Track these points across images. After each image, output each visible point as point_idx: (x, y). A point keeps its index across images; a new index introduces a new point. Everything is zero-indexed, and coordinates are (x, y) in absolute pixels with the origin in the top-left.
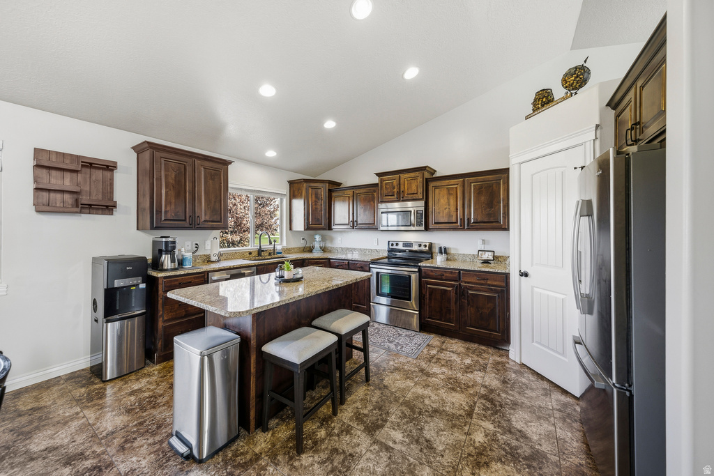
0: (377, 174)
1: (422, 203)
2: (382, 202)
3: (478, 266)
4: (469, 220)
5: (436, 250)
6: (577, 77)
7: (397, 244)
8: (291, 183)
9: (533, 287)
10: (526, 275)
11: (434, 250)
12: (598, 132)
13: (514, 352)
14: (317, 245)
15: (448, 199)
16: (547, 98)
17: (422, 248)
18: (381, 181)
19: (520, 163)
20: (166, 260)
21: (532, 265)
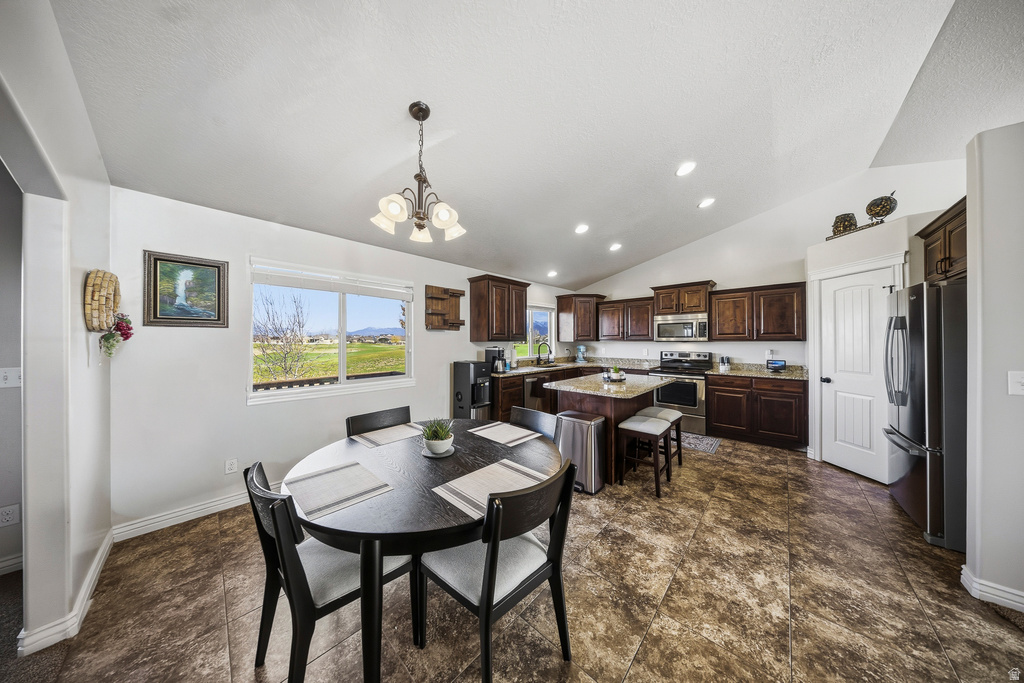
0: (653, 288)
1: (705, 315)
2: (658, 314)
3: (768, 374)
4: (758, 331)
5: (717, 360)
6: (884, 207)
7: (672, 355)
8: (560, 299)
9: (836, 392)
10: (828, 380)
11: (714, 360)
12: (908, 257)
13: (812, 453)
14: (581, 355)
15: (735, 311)
16: (849, 221)
17: (702, 358)
18: (657, 295)
19: (820, 280)
20: (499, 364)
21: (836, 372)
